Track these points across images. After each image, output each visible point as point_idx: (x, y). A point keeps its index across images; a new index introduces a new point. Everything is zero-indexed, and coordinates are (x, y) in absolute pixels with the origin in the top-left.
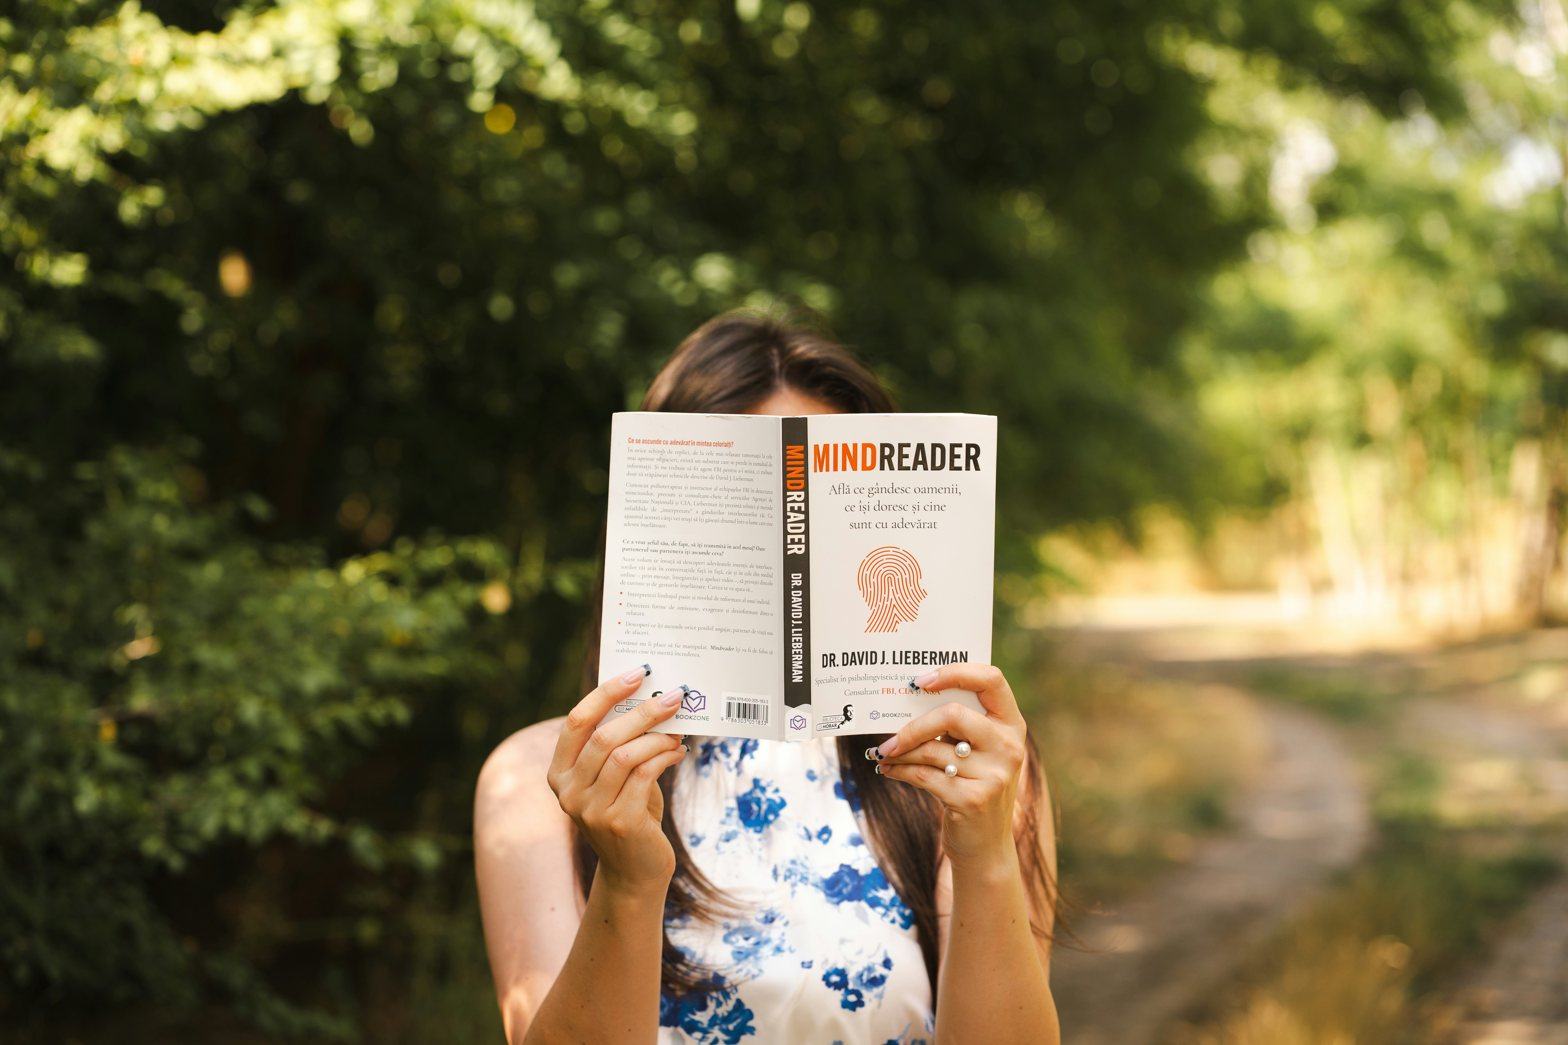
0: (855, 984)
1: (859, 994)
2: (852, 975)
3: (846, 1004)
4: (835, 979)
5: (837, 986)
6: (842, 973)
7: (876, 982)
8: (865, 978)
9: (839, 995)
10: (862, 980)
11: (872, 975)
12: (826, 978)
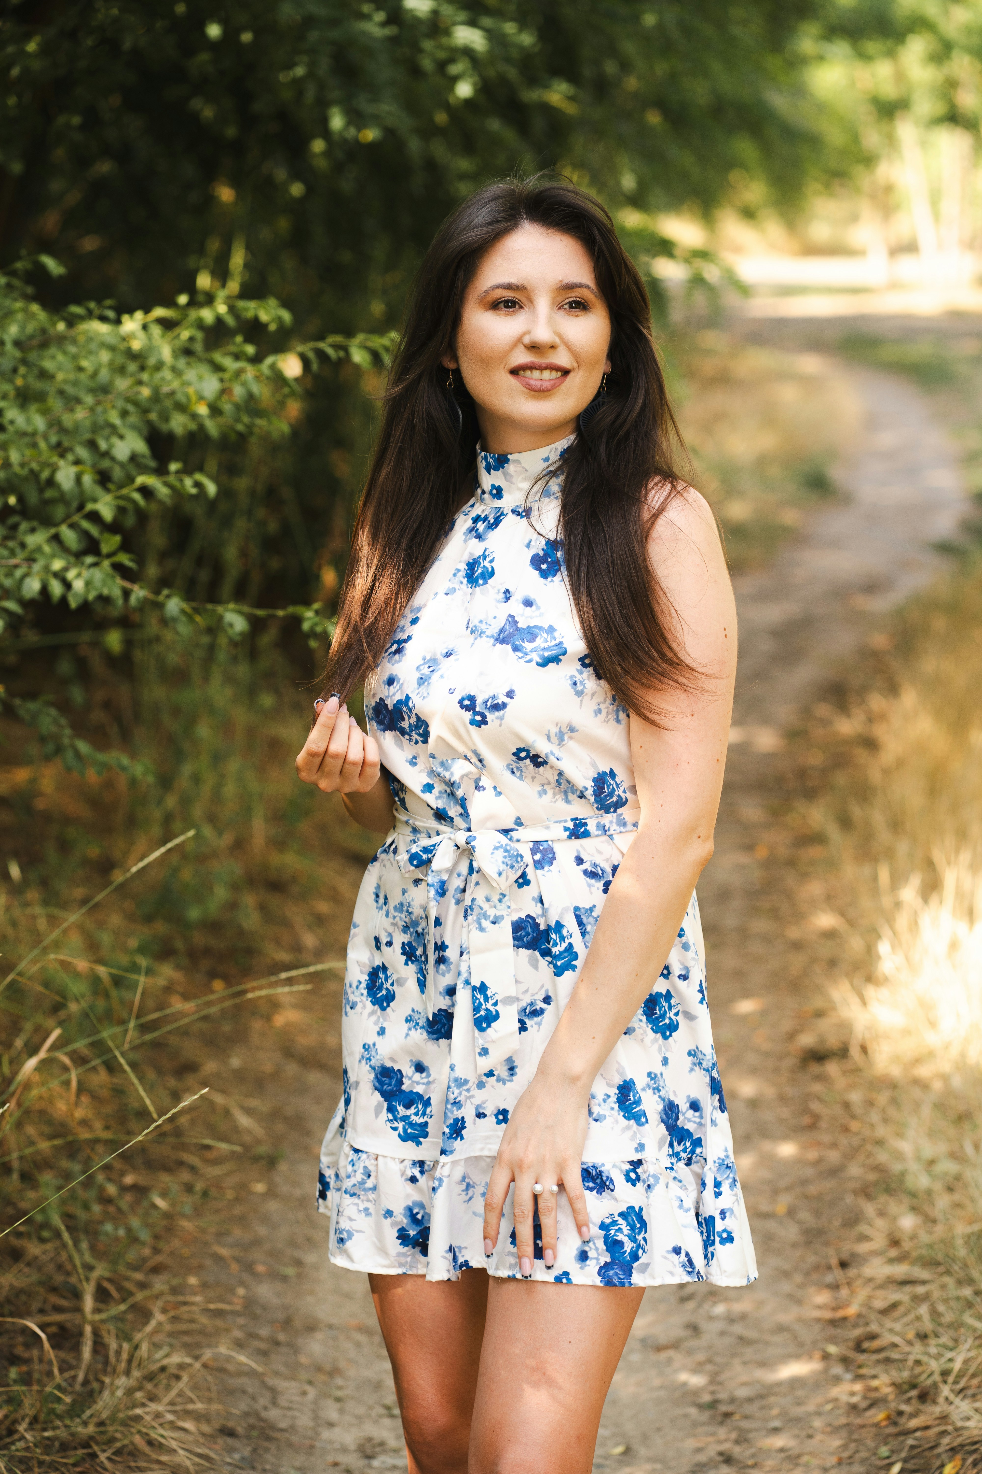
0: (480, 708)
1: (483, 716)
2: (479, 701)
3: (473, 722)
4: (467, 702)
5: (468, 708)
6: (472, 699)
7: (497, 707)
8: (489, 704)
9: (468, 715)
10: (486, 705)
11: (496, 702)
12: (461, 702)
